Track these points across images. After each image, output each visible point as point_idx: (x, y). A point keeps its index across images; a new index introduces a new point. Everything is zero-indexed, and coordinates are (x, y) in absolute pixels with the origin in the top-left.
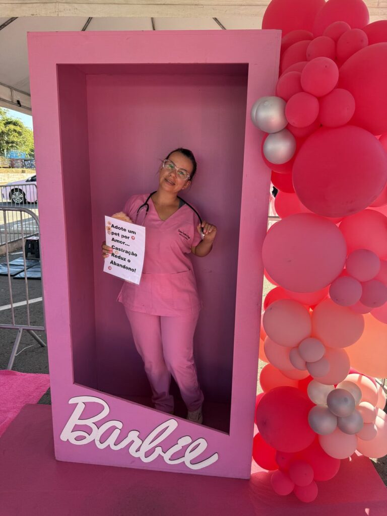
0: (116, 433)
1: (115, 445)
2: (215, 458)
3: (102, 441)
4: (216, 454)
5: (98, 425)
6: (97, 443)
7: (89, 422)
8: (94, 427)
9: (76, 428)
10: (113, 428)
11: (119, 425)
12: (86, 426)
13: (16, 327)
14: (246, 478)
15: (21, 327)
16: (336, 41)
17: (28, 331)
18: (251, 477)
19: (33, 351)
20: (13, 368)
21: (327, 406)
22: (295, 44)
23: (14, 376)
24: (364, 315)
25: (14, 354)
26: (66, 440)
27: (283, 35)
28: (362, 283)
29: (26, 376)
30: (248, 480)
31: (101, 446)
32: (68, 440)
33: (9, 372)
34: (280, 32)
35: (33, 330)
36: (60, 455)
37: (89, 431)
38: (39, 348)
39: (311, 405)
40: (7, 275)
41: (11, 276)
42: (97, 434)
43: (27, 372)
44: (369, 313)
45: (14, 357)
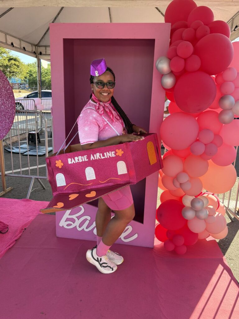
0: (87, 222)
1: (86, 228)
2: (136, 236)
3: (80, 226)
4: (137, 234)
5: (79, 218)
6: (78, 228)
7: (74, 217)
8: (76, 219)
9: (68, 220)
10: (86, 220)
11: (89, 218)
12: (72, 219)
13: (31, 177)
14: (152, 247)
15: (33, 177)
16: (195, 30)
17: (37, 179)
18: (154, 246)
19: (39, 191)
20: (30, 198)
21: (191, 206)
22: (178, 30)
23: (31, 202)
24: (208, 161)
25: (30, 190)
26: (62, 226)
27: (172, 25)
28: (205, 145)
29: (37, 202)
30: (153, 248)
31: (79, 229)
32: (63, 226)
33: (28, 200)
34: (170, 24)
35: (40, 178)
36: (59, 234)
37: (73, 221)
38: (42, 189)
39: (183, 206)
40: (18, 153)
41: (21, 154)
42: (78, 223)
43: (37, 200)
44: (211, 160)
45: (30, 192)
